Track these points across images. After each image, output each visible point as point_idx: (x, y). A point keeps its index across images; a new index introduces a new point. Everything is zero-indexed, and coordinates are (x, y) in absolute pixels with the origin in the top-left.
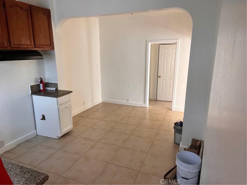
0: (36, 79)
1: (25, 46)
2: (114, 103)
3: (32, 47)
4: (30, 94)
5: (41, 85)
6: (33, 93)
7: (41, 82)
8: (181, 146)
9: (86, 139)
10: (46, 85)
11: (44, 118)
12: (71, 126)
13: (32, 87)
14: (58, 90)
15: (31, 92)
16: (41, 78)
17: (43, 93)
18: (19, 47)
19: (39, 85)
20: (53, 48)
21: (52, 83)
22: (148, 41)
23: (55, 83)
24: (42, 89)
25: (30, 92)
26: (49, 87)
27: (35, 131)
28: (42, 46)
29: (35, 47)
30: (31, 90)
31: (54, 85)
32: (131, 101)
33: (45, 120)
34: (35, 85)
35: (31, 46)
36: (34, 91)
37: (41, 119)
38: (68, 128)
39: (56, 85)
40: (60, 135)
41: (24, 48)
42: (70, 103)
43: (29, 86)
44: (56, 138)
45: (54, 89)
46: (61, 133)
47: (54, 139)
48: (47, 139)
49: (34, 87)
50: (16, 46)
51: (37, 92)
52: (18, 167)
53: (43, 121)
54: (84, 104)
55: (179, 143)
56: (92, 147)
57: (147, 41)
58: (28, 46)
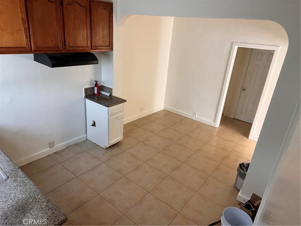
0: (92, 81)
1: (80, 49)
2: (177, 114)
3: (89, 49)
4: (84, 97)
5: (96, 88)
6: (87, 96)
7: (96, 85)
8: (239, 194)
9: (134, 156)
10: (101, 88)
11: (94, 125)
12: (120, 138)
13: (86, 90)
14: (112, 96)
15: (85, 95)
16: (96, 81)
17: (96, 98)
18: (74, 50)
19: (94, 88)
20: (112, 49)
21: (107, 87)
22: (234, 43)
23: (110, 88)
24: (96, 93)
25: (83, 95)
26: (104, 91)
27: (85, 135)
28: (100, 48)
29: (91, 49)
30: (85, 93)
31: (109, 90)
32: (198, 115)
33: (95, 126)
34: (89, 88)
35: (87, 48)
36: (88, 94)
37: (91, 125)
38: (118, 139)
39: (110, 90)
40: (108, 146)
41: (80, 50)
42: (123, 113)
43: (83, 89)
44: (104, 147)
45: (108, 94)
46: (109, 144)
47: (102, 148)
48: (96, 146)
49: (88, 89)
50: (71, 49)
51: (91, 95)
52: (45, 200)
53: (94, 127)
54: (142, 110)
55: (240, 189)
56: (137, 168)
57: (232, 43)
58: (84, 48)
